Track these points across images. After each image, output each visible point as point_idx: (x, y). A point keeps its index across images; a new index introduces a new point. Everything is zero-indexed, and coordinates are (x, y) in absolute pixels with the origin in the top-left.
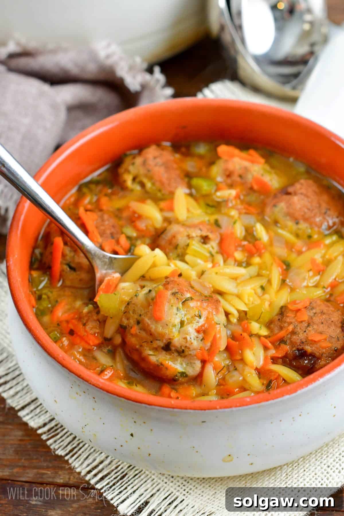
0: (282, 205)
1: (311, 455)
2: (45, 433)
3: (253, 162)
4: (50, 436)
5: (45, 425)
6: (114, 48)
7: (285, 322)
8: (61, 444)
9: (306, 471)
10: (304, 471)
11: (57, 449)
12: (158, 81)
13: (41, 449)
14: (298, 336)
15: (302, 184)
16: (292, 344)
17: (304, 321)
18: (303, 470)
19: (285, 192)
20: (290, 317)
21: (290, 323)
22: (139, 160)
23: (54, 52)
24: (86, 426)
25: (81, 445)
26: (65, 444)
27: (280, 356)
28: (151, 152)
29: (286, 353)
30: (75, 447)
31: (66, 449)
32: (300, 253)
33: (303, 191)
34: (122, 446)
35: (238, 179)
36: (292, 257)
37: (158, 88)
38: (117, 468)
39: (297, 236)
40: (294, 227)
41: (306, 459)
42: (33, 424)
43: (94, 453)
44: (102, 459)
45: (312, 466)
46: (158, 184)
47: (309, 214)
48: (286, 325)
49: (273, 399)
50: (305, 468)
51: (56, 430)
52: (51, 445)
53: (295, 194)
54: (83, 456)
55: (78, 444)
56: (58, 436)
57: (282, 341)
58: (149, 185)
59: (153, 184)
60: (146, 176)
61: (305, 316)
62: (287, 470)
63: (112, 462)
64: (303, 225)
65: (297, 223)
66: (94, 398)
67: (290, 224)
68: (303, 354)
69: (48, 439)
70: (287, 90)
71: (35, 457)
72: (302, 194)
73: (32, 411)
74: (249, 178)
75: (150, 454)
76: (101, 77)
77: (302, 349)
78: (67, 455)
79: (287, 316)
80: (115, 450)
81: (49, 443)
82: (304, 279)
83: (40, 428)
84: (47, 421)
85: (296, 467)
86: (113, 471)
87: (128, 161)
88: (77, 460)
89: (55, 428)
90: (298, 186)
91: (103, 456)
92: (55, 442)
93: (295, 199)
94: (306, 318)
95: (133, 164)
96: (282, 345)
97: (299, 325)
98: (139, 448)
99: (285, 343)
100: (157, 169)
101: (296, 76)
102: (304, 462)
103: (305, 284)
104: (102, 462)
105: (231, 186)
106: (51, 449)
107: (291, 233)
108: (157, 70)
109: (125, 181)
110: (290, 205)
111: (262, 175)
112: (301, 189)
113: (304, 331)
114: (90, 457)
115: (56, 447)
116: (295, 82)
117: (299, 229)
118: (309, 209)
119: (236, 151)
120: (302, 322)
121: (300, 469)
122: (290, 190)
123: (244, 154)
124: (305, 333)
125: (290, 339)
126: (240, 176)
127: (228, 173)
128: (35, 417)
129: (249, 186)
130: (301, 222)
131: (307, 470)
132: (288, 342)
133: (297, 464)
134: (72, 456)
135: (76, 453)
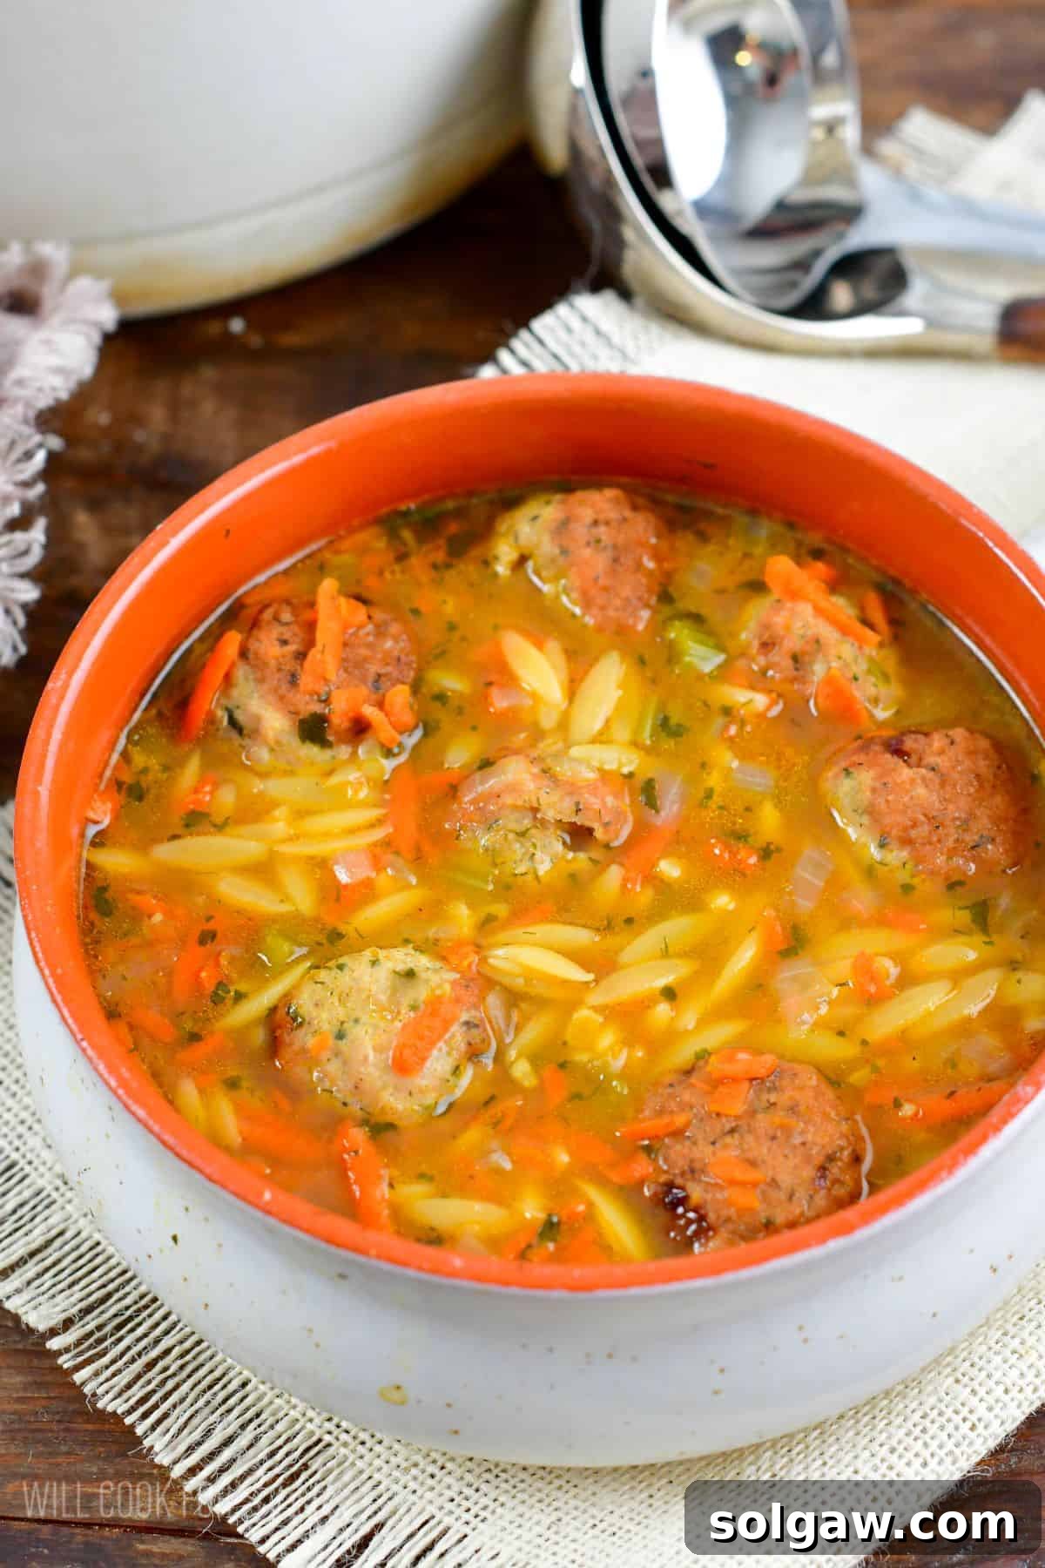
1: (843, 1421)
2: (67, 1349)
3: (844, 631)
4: (82, 1358)
5: (68, 1325)
8: (113, 1382)
9: (828, 1467)
10: (825, 1464)
11: (103, 1396)
15: (952, 740)
18: (819, 1462)
19: (895, 744)
25: (170, 1385)
26: (124, 1384)
30: (154, 1391)
31: (126, 1395)
35: (785, 664)
38: (272, 1454)
41: (828, 1433)
42: (34, 1318)
44: (230, 1431)
45: (845, 1450)
50: (826, 1457)
51: (100, 1341)
52: (85, 1383)
56: (105, 1360)
63: (257, 1439)
65: (882, 845)
69: (77, 1368)
72: (933, 768)
74: (817, 671)
78: (129, 1411)
81: (78, 1377)
83: (54, 1333)
85: (798, 1454)
86: (262, 1463)
89: (97, 1335)
91: (233, 1422)
92: (97, 1374)
102: (824, 1442)
104: (228, 1441)
106: (85, 1396)
109: (494, 555)
115: (100, 1390)
121: (810, 1459)
126: (795, 658)
127: (765, 638)
128: (41, 1300)
130: (894, 844)
131: (831, 1463)
133: (801, 1446)
134: (145, 1416)
135: (156, 1406)
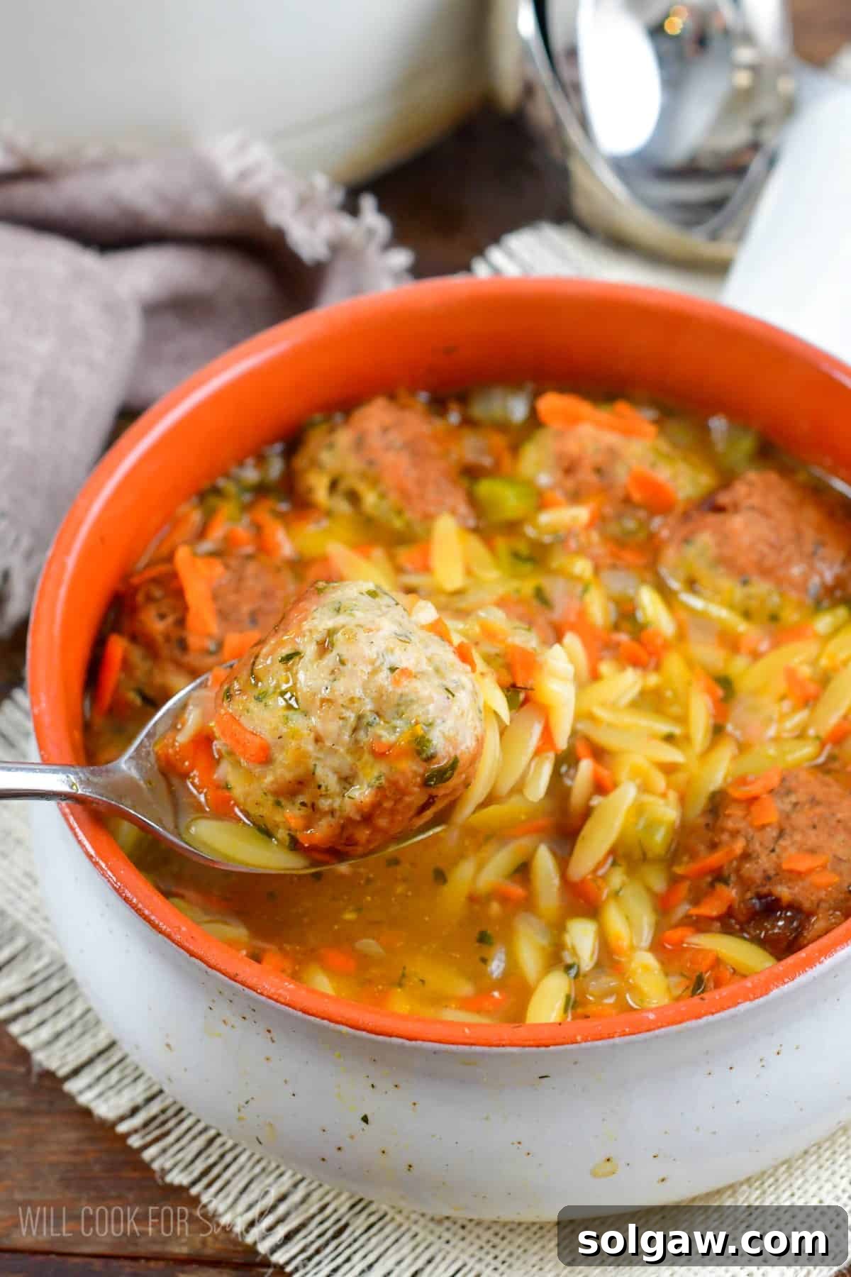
0: (705, 540)
1: (807, 1157)
2: (136, 1131)
3: (628, 432)
4: (149, 1138)
5: (134, 1111)
6: (258, 152)
7: (723, 830)
8: (180, 1156)
9: (796, 1197)
10: (792, 1195)
11: (171, 1170)
12: (371, 233)
13: (128, 1174)
14: (757, 863)
15: (751, 484)
16: (744, 883)
17: (769, 825)
18: (788, 1194)
19: (712, 506)
20: (735, 818)
21: (735, 834)
22: (344, 438)
23: (101, 166)
24: (247, 1103)
25: (228, 1158)
26: (189, 1158)
27: (714, 913)
28: (376, 415)
29: (730, 907)
30: (214, 1164)
31: (191, 1168)
32: (756, 656)
33: (755, 500)
34: (339, 1149)
35: (592, 478)
36: (738, 666)
37: (372, 250)
38: (322, 1210)
39: (747, 615)
40: (739, 593)
41: (795, 1167)
42: (105, 1109)
43: (263, 1176)
44: (284, 1189)
45: (810, 1182)
46: (393, 497)
47: (771, 559)
48: (725, 837)
49: (713, 1014)
50: (794, 1189)
51: (164, 1123)
52: (153, 1160)
53: (736, 508)
54: (236, 1186)
55: (222, 1156)
56: (171, 1138)
57: (719, 877)
58: (370, 499)
59: (383, 496)
60: (363, 476)
61: (772, 811)
62: (750, 1194)
63: (308, 1195)
64: (761, 588)
65: (745, 583)
66: (269, 1031)
67: (728, 584)
68: (771, 907)
69: (146, 1147)
70: (696, 242)
71: (113, 1193)
72: (752, 508)
73: (99, 1079)
74: (621, 475)
75: (410, 1166)
76: (229, 226)
77: (770, 894)
78: (194, 1183)
79: (729, 816)
80: (323, 1160)
81: (147, 1155)
82: (769, 720)
83: (122, 1119)
84: (140, 1100)
86: (312, 1217)
87: (316, 438)
88: (221, 1195)
89: (162, 1118)
90: (740, 489)
91: (286, 1182)
92: (164, 1151)
93: (737, 522)
94: (773, 817)
95: (331, 446)
96: (720, 887)
97: (758, 836)
98: (383, 1152)
99: (726, 881)
100: (390, 458)
101: (716, 205)
102: (791, 1175)
103: (772, 732)
104: (282, 1198)
105: (575, 497)
106: (153, 1172)
107: (731, 606)
108: (368, 203)
109: (310, 490)
110: (724, 538)
111: (653, 465)
112: (749, 495)
113: (771, 849)
114: (253, 1186)
115: (168, 1165)
116: (715, 221)
117: (749, 597)
118: (772, 546)
119: (584, 408)
120: (763, 827)
121: (780, 1191)
122: (723, 499)
123: (603, 414)
124: (773, 855)
125: (738, 870)
126: (598, 471)
127: (566, 464)
128: (111, 1093)
129: (620, 493)
130: (755, 579)
131: (798, 1194)
132: (733, 878)
134: (209, 1185)
135: (218, 1177)
